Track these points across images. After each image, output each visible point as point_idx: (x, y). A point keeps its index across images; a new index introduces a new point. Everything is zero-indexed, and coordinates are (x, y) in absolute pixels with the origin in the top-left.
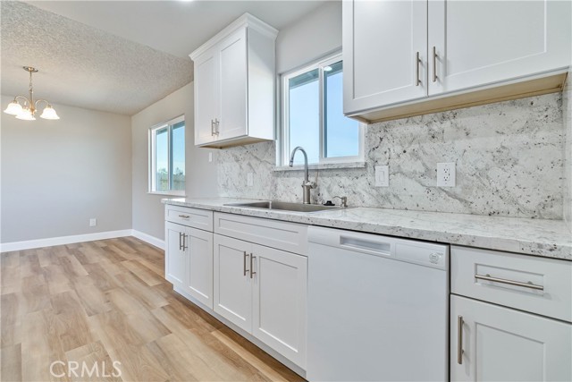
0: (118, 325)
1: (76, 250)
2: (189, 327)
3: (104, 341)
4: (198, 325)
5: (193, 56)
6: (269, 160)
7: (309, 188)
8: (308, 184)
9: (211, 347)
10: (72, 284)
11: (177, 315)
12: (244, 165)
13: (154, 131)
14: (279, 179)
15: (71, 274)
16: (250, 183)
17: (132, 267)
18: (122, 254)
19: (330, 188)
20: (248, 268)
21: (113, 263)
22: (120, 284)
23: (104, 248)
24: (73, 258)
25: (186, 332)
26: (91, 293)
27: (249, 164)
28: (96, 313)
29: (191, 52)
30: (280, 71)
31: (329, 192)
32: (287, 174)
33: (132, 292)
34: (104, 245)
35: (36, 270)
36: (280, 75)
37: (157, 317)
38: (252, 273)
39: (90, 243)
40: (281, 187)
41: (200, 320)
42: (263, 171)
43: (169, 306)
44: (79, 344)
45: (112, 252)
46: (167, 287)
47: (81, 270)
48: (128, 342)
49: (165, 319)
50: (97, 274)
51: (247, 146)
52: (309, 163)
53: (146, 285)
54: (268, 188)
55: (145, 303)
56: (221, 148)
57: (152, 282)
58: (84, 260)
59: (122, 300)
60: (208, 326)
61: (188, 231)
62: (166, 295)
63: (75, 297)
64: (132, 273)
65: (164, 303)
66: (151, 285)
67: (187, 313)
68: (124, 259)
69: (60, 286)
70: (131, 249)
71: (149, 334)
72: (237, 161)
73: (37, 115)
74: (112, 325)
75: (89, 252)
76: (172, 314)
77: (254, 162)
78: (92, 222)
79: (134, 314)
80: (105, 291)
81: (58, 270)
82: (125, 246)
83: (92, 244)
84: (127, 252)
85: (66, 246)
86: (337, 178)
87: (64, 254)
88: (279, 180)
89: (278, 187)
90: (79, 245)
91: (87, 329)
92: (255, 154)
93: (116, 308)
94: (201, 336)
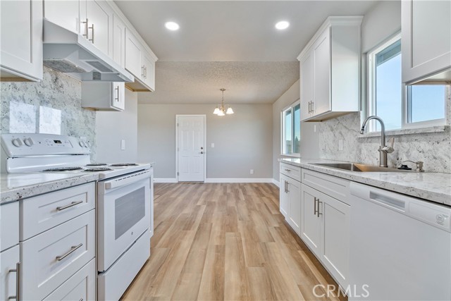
0: (250, 229)
1: (242, 186)
2: (285, 242)
3: (242, 233)
4: (292, 244)
5: (299, 58)
6: (355, 129)
7: (386, 152)
8: (385, 149)
9: (294, 258)
10: (237, 202)
11: (282, 234)
12: (337, 134)
13: (284, 113)
14: (363, 144)
15: (238, 198)
16: (341, 148)
17: (267, 201)
18: (264, 192)
19: (409, 152)
20: (317, 210)
21: (258, 196)
22: (257, 208)
23: (257, 188)
24: (240, 190)
25: (283, 244)
26: (243, 210)
27: (340, 133)
28: (243, 220)
29: (297, 56)
30: (365, 50)
31: (408, 156)
32: (370, 140)
33: (262, 214)
34: (256, 186)
35: (225, 193)
36: (366, 53)
37: (271, 232)
38: (319, 214)
39: (250, 184)
40: (364, 151)
41: (294, 241)
42: (351, 138)
43: (279, 228)
44: (232, 231)
45: (259, 190)
46: (281, 217)
47: (242, 197)
48: (252, 238)
49: (274, 234)
50: (249, 201)
51: (339, 118)
52: (386, 130)
53: (271, 213)
54: (354, 152)
55: (267, 222)
56: (321, 121)
57: (274, 212)
58: (245, 193)
59: (256, 218)
60: (298, 246)
61: (289, 180)
62: (279, 221)
63: (236, 209)
64: (265, 204)
65: (277, 225)
66: (273, 213)
67: (288, 235)
68: (264, 196)
69: (232, 203)
70: (269, 190)
71: (263, 238)
72: (332, 130)
73: (225, 113)
74: (247, 227)
75: (248, 188)
76: (278, 232)
77: (344, 131)
78: (252, 172)
79: (259, 225)
80: (250, 210)
81: (233, 195)
82: (267, 188)
83: (251, 184)
84: (267, 192)
85: (239, 184)
86: (416, 143)
87: (237, 187)
88: (363, 146)
89: (362, 152)
90: (245, 184)
91: (237, 226)
92: (344, 124)
93: (252, 220)
94: (291, 250)
